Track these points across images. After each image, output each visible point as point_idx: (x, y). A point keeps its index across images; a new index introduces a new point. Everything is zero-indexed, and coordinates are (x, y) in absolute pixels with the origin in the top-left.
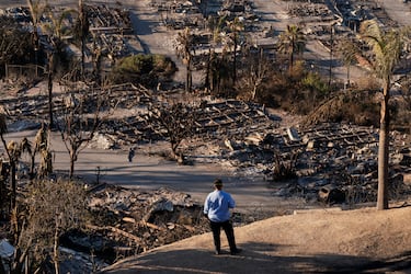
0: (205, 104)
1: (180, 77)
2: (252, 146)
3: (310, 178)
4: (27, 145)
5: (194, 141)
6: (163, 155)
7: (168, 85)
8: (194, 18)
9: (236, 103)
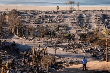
0: (80, 43)
1: (75, 37)
2: (88, 50)
3: (99, 56)
4: (43, 49)
5: (78, 49)
6: (72, 52)
7: (73, 39)
8: (79, 27)
9: (86, 42)
